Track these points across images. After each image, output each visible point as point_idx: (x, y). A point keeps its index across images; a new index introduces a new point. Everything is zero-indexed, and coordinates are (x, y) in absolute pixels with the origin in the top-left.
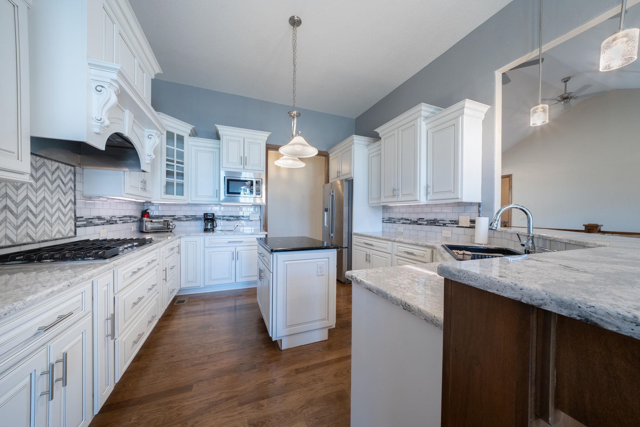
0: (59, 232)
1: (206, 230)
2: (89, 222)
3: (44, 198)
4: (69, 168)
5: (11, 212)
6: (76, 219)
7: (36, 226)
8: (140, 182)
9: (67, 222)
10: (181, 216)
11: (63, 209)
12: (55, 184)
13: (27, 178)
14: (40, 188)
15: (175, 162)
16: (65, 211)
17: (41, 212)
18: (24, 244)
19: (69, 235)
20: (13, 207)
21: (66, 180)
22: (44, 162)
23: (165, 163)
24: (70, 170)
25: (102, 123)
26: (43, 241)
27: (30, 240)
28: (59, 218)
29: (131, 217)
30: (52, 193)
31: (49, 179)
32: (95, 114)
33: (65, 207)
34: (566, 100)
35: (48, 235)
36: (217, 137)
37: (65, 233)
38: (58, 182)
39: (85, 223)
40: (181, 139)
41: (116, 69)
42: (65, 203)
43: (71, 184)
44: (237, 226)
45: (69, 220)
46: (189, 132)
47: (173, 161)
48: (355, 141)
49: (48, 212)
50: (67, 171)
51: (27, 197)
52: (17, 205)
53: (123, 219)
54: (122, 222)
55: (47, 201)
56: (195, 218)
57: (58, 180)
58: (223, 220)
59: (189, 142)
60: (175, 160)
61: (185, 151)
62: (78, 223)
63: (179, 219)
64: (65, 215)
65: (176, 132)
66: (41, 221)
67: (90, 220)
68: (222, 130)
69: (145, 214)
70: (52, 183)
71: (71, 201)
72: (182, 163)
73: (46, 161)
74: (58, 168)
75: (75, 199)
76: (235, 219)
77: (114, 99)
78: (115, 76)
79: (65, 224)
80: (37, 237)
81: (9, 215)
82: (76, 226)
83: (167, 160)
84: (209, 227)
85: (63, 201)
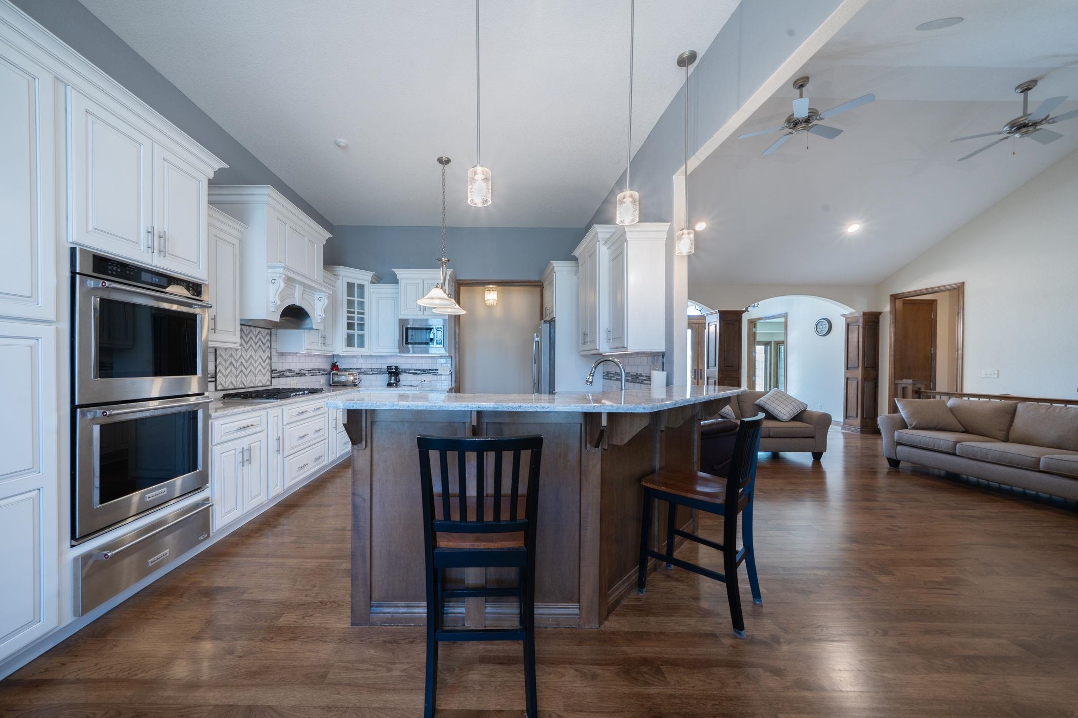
0: (260, 381)
1: (390, 385)
2: (282, 374)
3: (251, 356)
4: (267, 331)
6: (272, 371)
7: (246, 376)
8: (320, 337)
9: (266, 374)
10: (367, 369)
11: (263, 364)
12: (258, 345)
13: (237, 346)
14: (249, 348)
15: (356, 313)
16: (264, 365)
17: (249, 366)
18: (240, 388)
19: (267, 384)
21: (264, 341)
22: (251, 330)
23: (345, 315)
24: (268, 333)
25: (276, 304)
26: (250, 387)
27: (243, 386)
28: (260, 370)
29: (319, 370)
30: (256, 351)
32: (272, 299)
33: (264, 362)
34: (1024, 130)
35: (253, 384)
36: (395, 281)
37: (264, 382)
38: (260, 343)
39: (278, 374)
40: (361, 287)
41: (282, 266)
42: (264, 359)
43: (268, 344)
44: (425, 381)
45: (267, 372)
46: (370, 279)
47: (353, 313)
48: (556, 269)
49: (253, 366)
50: (266, 333)
51: (241, 356)
53: (312, 372)
54: (311, 374)
55: (253, 358)
56: (380, 371)
57: (260, 342)
58: (409, 373)
59: (370, 290)
60: (356, 310)
61: (366, 300)
62: (272, 375)
63: (365, 373)
64: (264, 368)
65: (356, 282)
66: (249, 373)
67: (282, 373)
68: (400, 273)
69: (334, 366)
70: (256, 344)
71: (268, 356)
72: (363, 313)
73: (252, 328)
74: (259, 332)
75: (271, 355)
76: (421, 373)
77: (282, 285)
78: (281, 271)
79: (264, 375)
80: (247, 384)
82: (272, 378)
83: (348, 312)
84: (392, 381)
85: (263, 357)
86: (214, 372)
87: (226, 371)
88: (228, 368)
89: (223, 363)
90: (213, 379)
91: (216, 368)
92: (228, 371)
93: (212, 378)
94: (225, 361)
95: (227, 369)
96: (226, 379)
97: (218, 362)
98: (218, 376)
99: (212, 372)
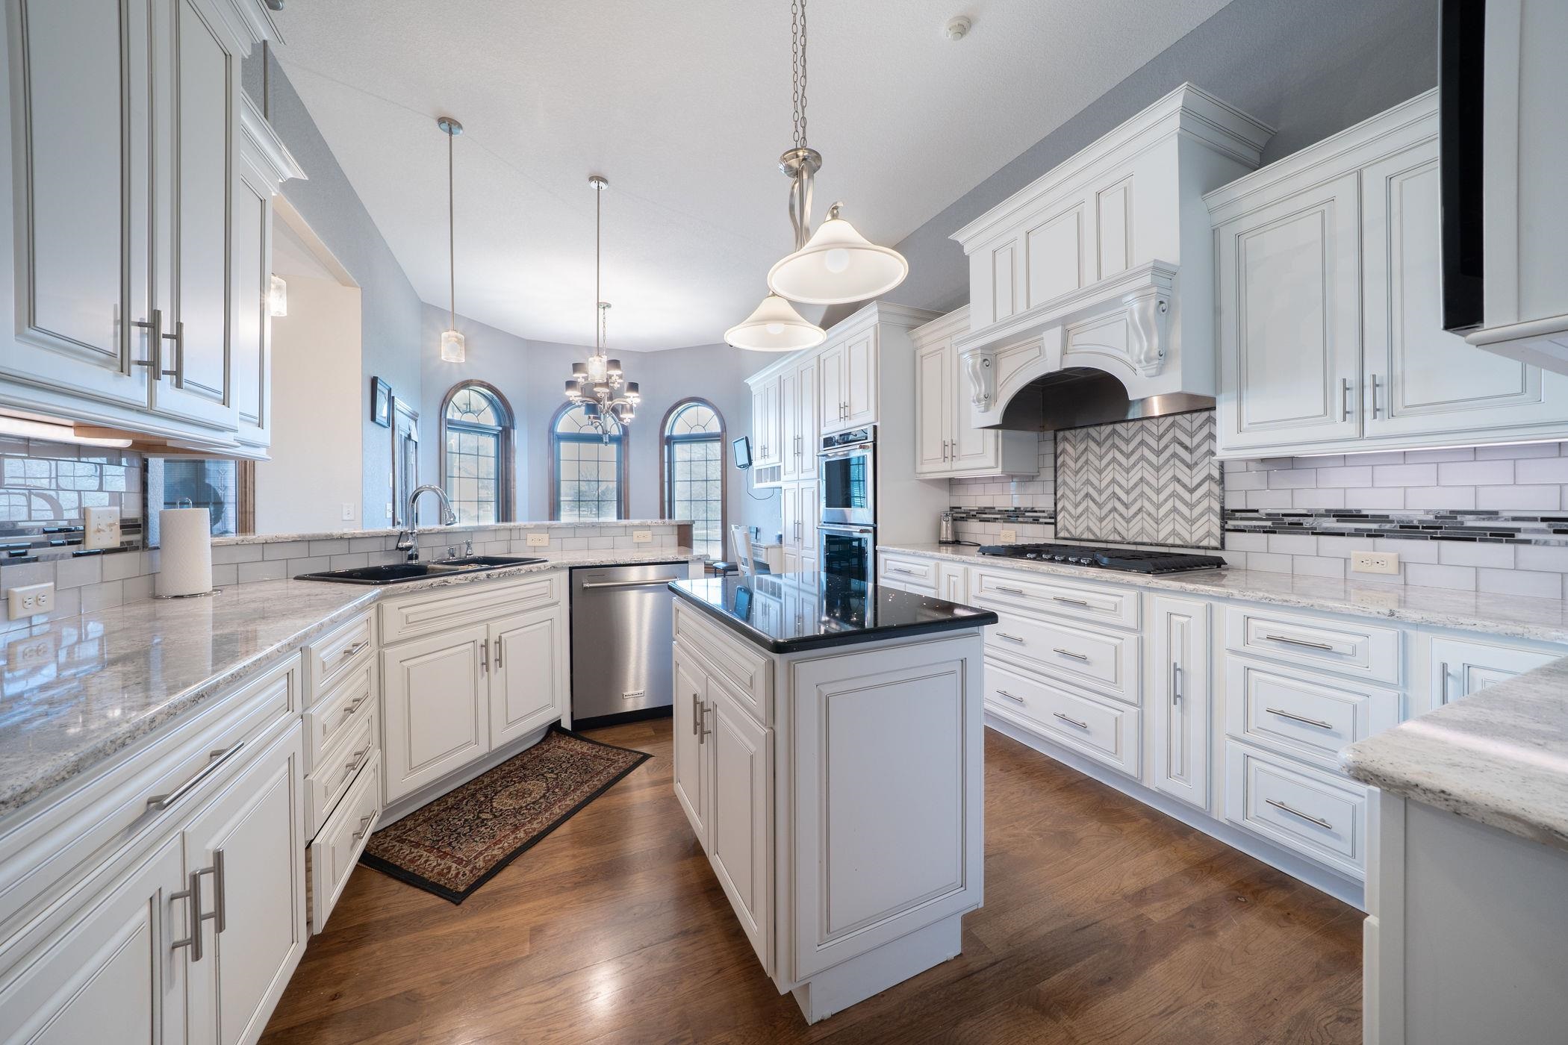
0: (1175, 534)
2: (1288, 524)
3: (1142, 479)
6: (1226, 515)
7: (1127, 521)
9: (1198, 519)
11: (1185, 495)
12: (1167, 454)
16: (1191, 497)
17: (1137, 500)
28: (1174, 510)
30: (1158, 469)
31: (1151, 449)
33: (1192, 491)
37: (1191, 539)
38: (1174, 448)
39: (1266, 523)
42: (1193, 483)
45: (1205, 516)
49: (1149, 500)
55: (1149, 484)
57: (1171, 446)
62: (1233, 523)
64: (1190, 506)
67: (1292, 519)
71: (1209, 477)
79: (1191, 521)
82: (1224, 530)
85: (1185, 480)
86: (1053, 509)
87: (1076, 508)
88: (1080, 503)
89: (1071, 495)
90: (1053, 521)
91: (1056, 504)
92: (1080, 509)
93: (1050, 518)
94: (1075, 492)
95: (1077, 506)
96: (1076, 521)
97: (1059, 494)
98: (1059, 518)
99: (1049, 509)
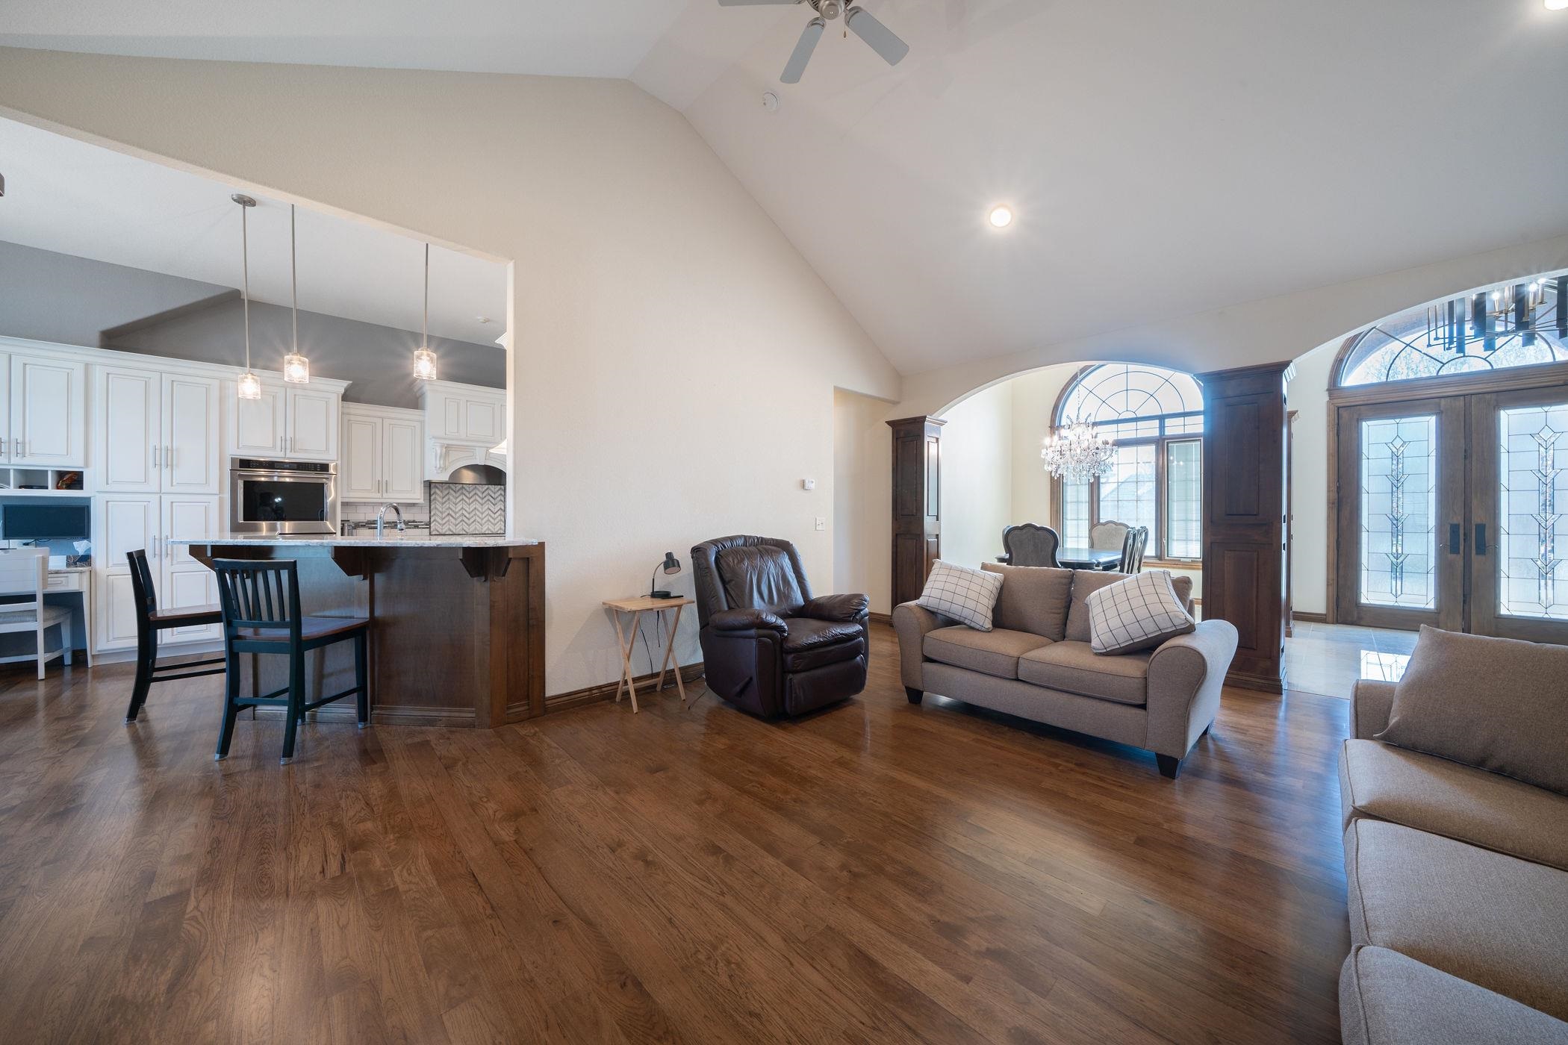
5: (452, 516)
20: (453, 514)
31: (480, 497)
52: (456, 513)
55: (478, 510)
81: (451, 518)
86: (428, 521)
88: (444, 518)
